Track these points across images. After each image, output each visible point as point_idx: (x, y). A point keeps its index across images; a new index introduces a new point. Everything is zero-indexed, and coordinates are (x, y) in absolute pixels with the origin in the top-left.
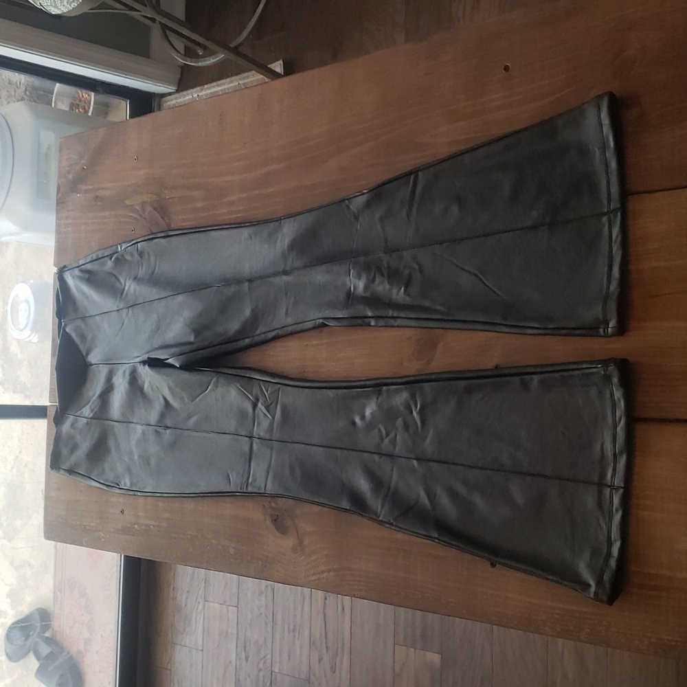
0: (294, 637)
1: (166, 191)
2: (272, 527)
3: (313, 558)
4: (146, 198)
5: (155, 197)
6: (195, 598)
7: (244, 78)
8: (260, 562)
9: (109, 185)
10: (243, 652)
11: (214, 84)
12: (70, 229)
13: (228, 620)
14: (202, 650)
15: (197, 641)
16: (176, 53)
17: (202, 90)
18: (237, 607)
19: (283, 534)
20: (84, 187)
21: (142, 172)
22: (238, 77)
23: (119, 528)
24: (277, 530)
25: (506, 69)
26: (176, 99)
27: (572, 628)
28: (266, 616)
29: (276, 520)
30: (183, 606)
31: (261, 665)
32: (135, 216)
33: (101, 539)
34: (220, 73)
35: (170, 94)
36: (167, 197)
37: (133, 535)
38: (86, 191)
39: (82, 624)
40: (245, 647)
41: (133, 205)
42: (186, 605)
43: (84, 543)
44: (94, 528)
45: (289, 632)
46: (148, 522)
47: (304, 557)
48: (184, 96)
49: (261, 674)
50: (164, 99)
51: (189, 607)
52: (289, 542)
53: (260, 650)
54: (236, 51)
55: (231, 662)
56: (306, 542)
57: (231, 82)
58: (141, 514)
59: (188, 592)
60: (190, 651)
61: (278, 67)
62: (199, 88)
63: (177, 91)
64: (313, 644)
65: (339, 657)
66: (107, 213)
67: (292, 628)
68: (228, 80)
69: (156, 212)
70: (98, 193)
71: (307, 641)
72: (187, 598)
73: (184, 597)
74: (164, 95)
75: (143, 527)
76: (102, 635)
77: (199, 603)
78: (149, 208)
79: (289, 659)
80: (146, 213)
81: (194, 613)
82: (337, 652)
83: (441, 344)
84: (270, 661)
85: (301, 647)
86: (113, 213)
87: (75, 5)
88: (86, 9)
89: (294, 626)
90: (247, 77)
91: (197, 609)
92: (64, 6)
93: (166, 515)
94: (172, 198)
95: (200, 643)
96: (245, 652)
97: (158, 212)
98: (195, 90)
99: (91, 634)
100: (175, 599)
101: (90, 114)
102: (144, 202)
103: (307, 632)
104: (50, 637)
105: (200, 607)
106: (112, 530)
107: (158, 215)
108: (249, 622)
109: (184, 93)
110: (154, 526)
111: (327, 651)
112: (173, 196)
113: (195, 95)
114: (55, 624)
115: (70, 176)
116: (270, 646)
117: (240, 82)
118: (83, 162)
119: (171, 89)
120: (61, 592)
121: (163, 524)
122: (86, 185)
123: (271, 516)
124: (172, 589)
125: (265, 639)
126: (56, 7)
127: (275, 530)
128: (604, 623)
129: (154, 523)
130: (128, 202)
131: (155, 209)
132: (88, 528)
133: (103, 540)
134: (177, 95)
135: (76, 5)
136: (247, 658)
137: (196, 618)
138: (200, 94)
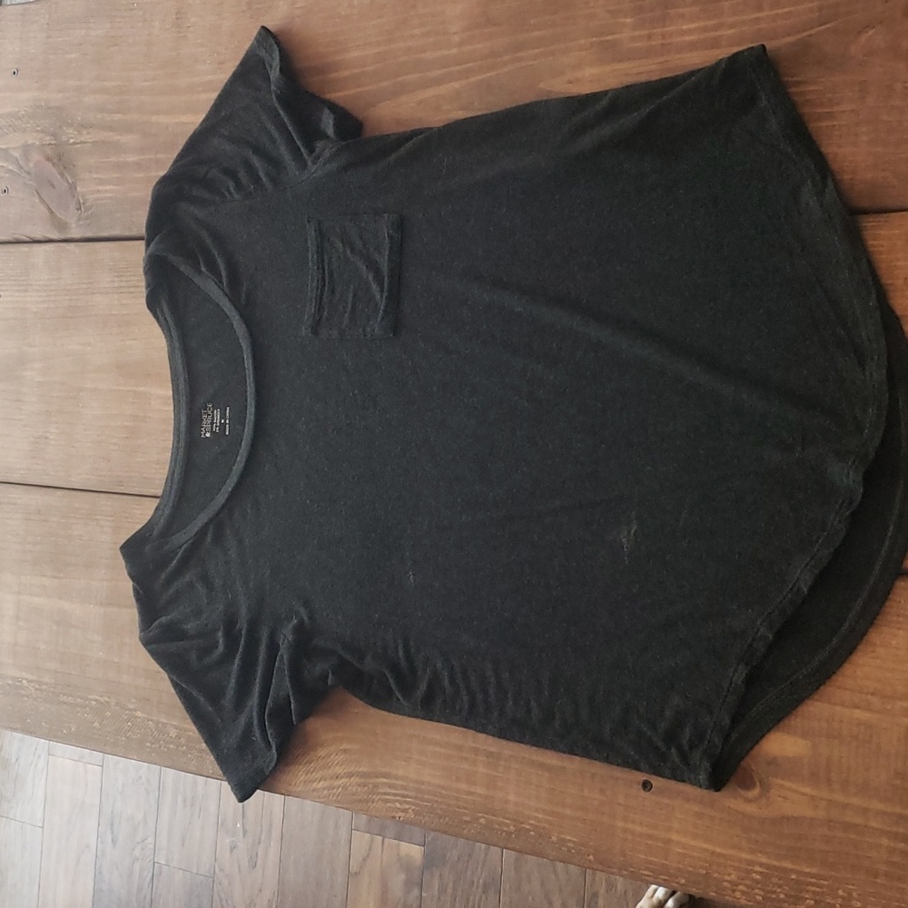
0: (193, 815)
1: (70, 131)
4: (32, 139)
5: (48, 139)
6: (33, 750)
10: (109, 832)
13: (86, 785)
14: (42, 827)
15: (33, 813)
18: (102, 766)
21: (24, 96)
27: (782, 896)
28: (148, 781)
30: (14, 760)
31: (137, 853)
32: (11, 167)
36: (72, 141)
40: (112, 826)
41: (7, 149)
42: (17, 760)
45: (185, 806)
49: (137, 866)
51: (22, 762)
53: (136, 830)
55: (88, 846)
60: (21, 827)
64: (222, 824)
65: (262, 845)
67: (189, 800)
69: (50, 165)
71: (213, 819)
72: (19, 749)
73: (15, 747)
75: (9, 682)
77: (39, 757)
78: (36, 157)
79: (183, 844)
80: (31, 165)
81: (31, 772)
82: (260, 839)
84: (152, 846)
85: (203, 829)
89: (193, 797)
91: (36, 765)
93: (53, 665)
94: (81, 143)
95: (39, 815)
96: (112, 833)
97: (54, 164)
102: (29, 145)
103: (213, 808)
105: (41, 763)
107: (54, 171)
108: (120, 789)
110: (28, 681)
111: (244, 836)
112: (83, 139)
116: (151, 824)
121: (46, 679)
125: (145, 814)
128: (841, 892)
129: (30, 677)
131: (48, 159)
136: (114, 842)
137: (33, 779)
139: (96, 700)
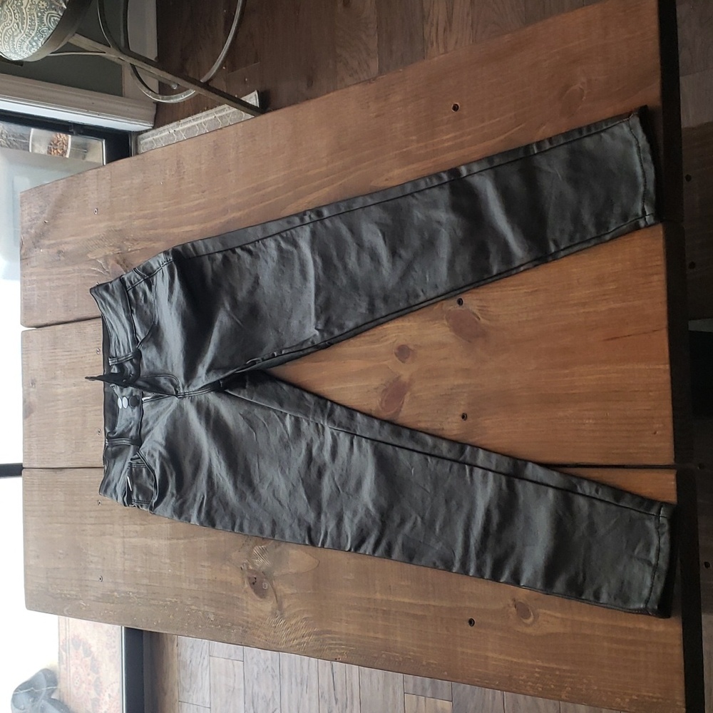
0: (302, 690)
1: (128, 243)
2: (251, 591)
3: (293, 622)
4: (109, 251)
5: (117, 250)
6: (200, 653)
7: (220, 111)
8: (241, 628)
9: (71, 239)
10: (252, 708)
11: (190, 118)
12: (35, 286)
13: (235, 675)
14: (210, 708)
15: (204, 698)
16: (147, 91)
17: (178, 125)
18: (243, 661)
19: (261, 597)
20: (47, 242)
21: (102, 225)
22: (213, 110)
23: (99, 596)
24: (256, 593)
25: (456, 108)
26: (153, 135)
27: (553, 687)
28: (272, 669)
29: (254, 583)
30: (188, 662)
32: (99, 270)
33: (81, 608)
34: (195, 107)
35: (146, 131)
36: (129, 250)
37: (113, 603)
38: (49, 247)
39: (89, 684)
40: (253, 703)
41: (96, 259)
42: (190, 661)
43: (65, 613)
44: (75, 597)
45: (297, 685)
46: (128, 589)
47: (283, 621)
48: (161, 132)
50: (140, 136)
51: (193, 662)
52: (268, 606)
53: (268, 705)
54: (207, 86)
56: (285, 605)
57: (208, 115)
58: (120, 581)
59: (192, 647)
60: (197, 709)
61: (253, 99)
62: (175, 124)
63: (154, 128)
64: (322, 696)
65: (348, 709)
66: (70, 268)
67: (299, 680)
68: (204, 113)
69: (119, 266)
70: (61, 248)
71: (315, 693)
72: (191, 654)
73: (189, 653)
74: (140, 133)
75: (123, 595)
76: (109, 695)
77: (204, 658)
78: (111, 262)
80: (109, 267)
81: (200, 669)
82: (346, 704)
83: (408, 394)
85: (310, 699)
86: (76, 267)
87: (34, 50)
88: (47, 53)
89: (302, 679)
90: (223, 110)
91: (202, 665)
92: (24, 51)
93: (145, 581)
94: (135, 250)
95: (207, 700)
96: (254, 708)
97: (121, 265)
98: (171, 125)
99: (99, 695)
100: (179, 655)
101: (67, 156)
102: (107, 255)
103: (315, 685)
104: (57, 698)
105: (206, 663)
106: (92, 598)
107: (121, 269)
108: (256, 676)
109: (161, 129)
110: (133, 593)
111: (336, 703)
112: (135, 248)
113: (172, 131)
114: (62, 685)
115: (33, 231)
116: (277, 700)
117: (217, 116)
118: (44, 215)
119: (148, 126)
120: (66, 651)
121: (142, 591)
122: (49, 240)
123: (249, 578)
124: (176, 645)
125: (273, 693)
126: (15, 53)
127: (254, 594)
129: (133, 590)
130: (90, 256)
131: (118, 263)
132: (68, 596)
133: (84, 608)
134: (153, 131)
135: (36, 50)
137: (202, 675)
138: (177, 129)
139: (170, 601)
